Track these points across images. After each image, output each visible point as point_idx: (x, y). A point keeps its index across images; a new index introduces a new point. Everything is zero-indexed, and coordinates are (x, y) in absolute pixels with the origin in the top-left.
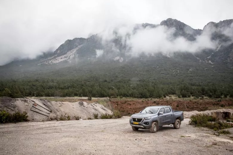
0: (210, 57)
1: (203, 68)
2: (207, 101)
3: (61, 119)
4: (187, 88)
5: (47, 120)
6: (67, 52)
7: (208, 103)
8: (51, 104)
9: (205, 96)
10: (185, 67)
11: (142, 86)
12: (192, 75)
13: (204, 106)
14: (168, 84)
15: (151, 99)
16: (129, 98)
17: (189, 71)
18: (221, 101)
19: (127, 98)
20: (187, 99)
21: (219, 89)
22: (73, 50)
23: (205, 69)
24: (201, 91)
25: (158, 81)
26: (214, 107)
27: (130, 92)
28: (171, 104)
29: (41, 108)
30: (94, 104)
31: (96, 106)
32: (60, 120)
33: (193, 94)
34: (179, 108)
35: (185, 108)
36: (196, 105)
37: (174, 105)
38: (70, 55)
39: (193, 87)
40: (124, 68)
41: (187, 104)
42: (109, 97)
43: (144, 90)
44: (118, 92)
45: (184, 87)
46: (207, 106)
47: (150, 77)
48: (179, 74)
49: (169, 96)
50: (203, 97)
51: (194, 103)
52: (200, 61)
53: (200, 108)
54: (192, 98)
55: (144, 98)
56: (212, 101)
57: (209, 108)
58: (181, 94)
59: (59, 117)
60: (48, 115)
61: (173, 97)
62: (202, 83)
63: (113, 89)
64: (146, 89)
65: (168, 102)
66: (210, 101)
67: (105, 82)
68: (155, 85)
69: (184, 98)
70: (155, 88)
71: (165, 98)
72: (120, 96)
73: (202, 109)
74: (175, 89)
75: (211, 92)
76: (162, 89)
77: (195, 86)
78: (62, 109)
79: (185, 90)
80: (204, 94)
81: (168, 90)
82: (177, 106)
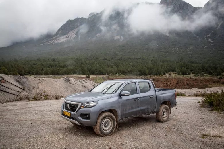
0: (209, 35)
1: (202, 46)
2: (207, 78)
3: (35, 99)
4: (187, 66)
5: (14, 100)
6: (68, 32)
7: (208, 81)
8: (28, 81)
9: (205, 73)
10: (185, 45)
11: (142, 64)
12: (191, 53)
13: (204, 83)
14: (167, 62)
15: (151, 76)
16: (128, 75)
17: (188, 49)
18: (222, 78)
19: (126, 75)
20: (187, 76)
21: (219, 67)
22: (74, 30)
23: (204, 47)
24: (201, 69)
25: (157, 59)
26: (215, 84)
27: (129, 70)
28: (171, 81)
29: (11, 85)
30: (83, 81)
31: (86, 83)
32: (33, 99)
33: (193, 71)
34: (178, 85)
35: (185, 86)
36: (196, 83)
37: (173, 82)
38: (72, 35)
39: (193, 65)
40: (124, 47)
41: (187, 82)
42: (108, 75)
43: (143, 67)
44: (117, 70)
45: (184, 64)
46: (207, 83)
47: (150, 55)
48: (178, 52)
49: (168, 73)
50: (203, 74)
51: (194, 81)
52: (200, 39)
53: (200, 86)
54: (192, 75)
55: (143, 75)
56: (213, 78)
57: (210, 85)
58: (181, 72)
59: (33, 96)
60: (18, 93)
61: (173, 75)
62: (201, 61)
63: (112, 67)
64: (145, 66)
65: (168, 79)
66: (210, 78)
67: (105, 60)
68: (154, 62)
69: (184, 75)
70: (154, 65)
71: (164, 75)
72: (119, 73)
73: (202, 86)
74: (174, 66)
75: (211, 69)
76: (162, 66)
77: (195, 63)
78: (40, 86)
79: (185, 67)
80: (204, 72)
81: (168, 68)
82: (177, 84)
